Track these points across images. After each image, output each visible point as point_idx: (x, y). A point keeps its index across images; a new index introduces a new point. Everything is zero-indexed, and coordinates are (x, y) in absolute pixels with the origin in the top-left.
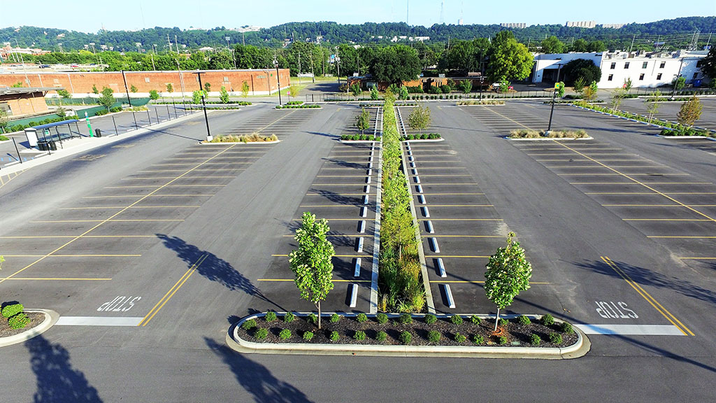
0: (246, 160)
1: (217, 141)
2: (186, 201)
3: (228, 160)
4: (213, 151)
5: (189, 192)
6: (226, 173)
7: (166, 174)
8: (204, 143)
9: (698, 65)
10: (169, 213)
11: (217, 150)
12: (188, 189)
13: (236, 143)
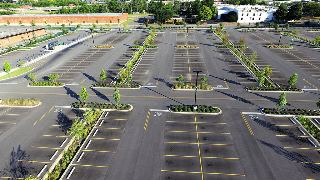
0: (103, 54)
1: (96, 48)
2: (86, 65)
3: (98, 54)
4: (95, 51)
5: (87, 63)
6: (97, 58)
7: (82, 58)
8: (93, 48)
9: (273, 15)
10: (83, 68)
11: (96, 51)
12: (87, 62)
13: (101, 48)
